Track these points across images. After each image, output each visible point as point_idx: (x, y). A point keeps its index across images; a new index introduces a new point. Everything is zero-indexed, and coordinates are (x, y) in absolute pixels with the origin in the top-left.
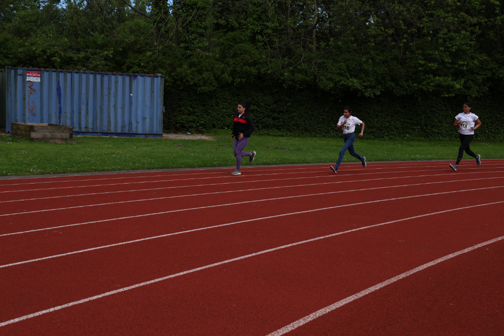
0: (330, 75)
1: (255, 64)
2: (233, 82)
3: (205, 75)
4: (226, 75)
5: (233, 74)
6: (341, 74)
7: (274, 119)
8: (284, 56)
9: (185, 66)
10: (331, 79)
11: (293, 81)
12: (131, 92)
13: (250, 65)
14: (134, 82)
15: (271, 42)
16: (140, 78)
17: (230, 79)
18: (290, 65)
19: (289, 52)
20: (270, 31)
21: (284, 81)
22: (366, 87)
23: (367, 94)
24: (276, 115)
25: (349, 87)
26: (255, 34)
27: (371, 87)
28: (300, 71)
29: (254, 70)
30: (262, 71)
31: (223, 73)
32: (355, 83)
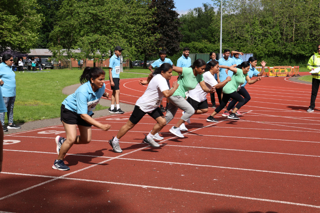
0: (296, 51)
1: (274, 48)
2: (268, 53)
3: (261, 52)
4: (266, 52)
5: (269, 51)
6: (299, 50)
7: (280, 63)
8: (283, 45)
9: (256, 50)
10: (296, 52)
11: (285, 52)
12: (245, 58)
13: (273, 49)
14: (246, 56)
15: (279, 42)
16: (248, 55)
17: (267, 53)
18: (284, 48)
19: (284, 45)
20: (279, 39)
21: (283, 53)
22: (306, 53)
23: (307, 55)
24: (280, 62)
25: (301, 54)
26: (274, 40)
27: (308, 53)
28: (287, 50)
29: (274, 50)
30: (276, 50)
31: (266, 51)
32: (303, 53)
